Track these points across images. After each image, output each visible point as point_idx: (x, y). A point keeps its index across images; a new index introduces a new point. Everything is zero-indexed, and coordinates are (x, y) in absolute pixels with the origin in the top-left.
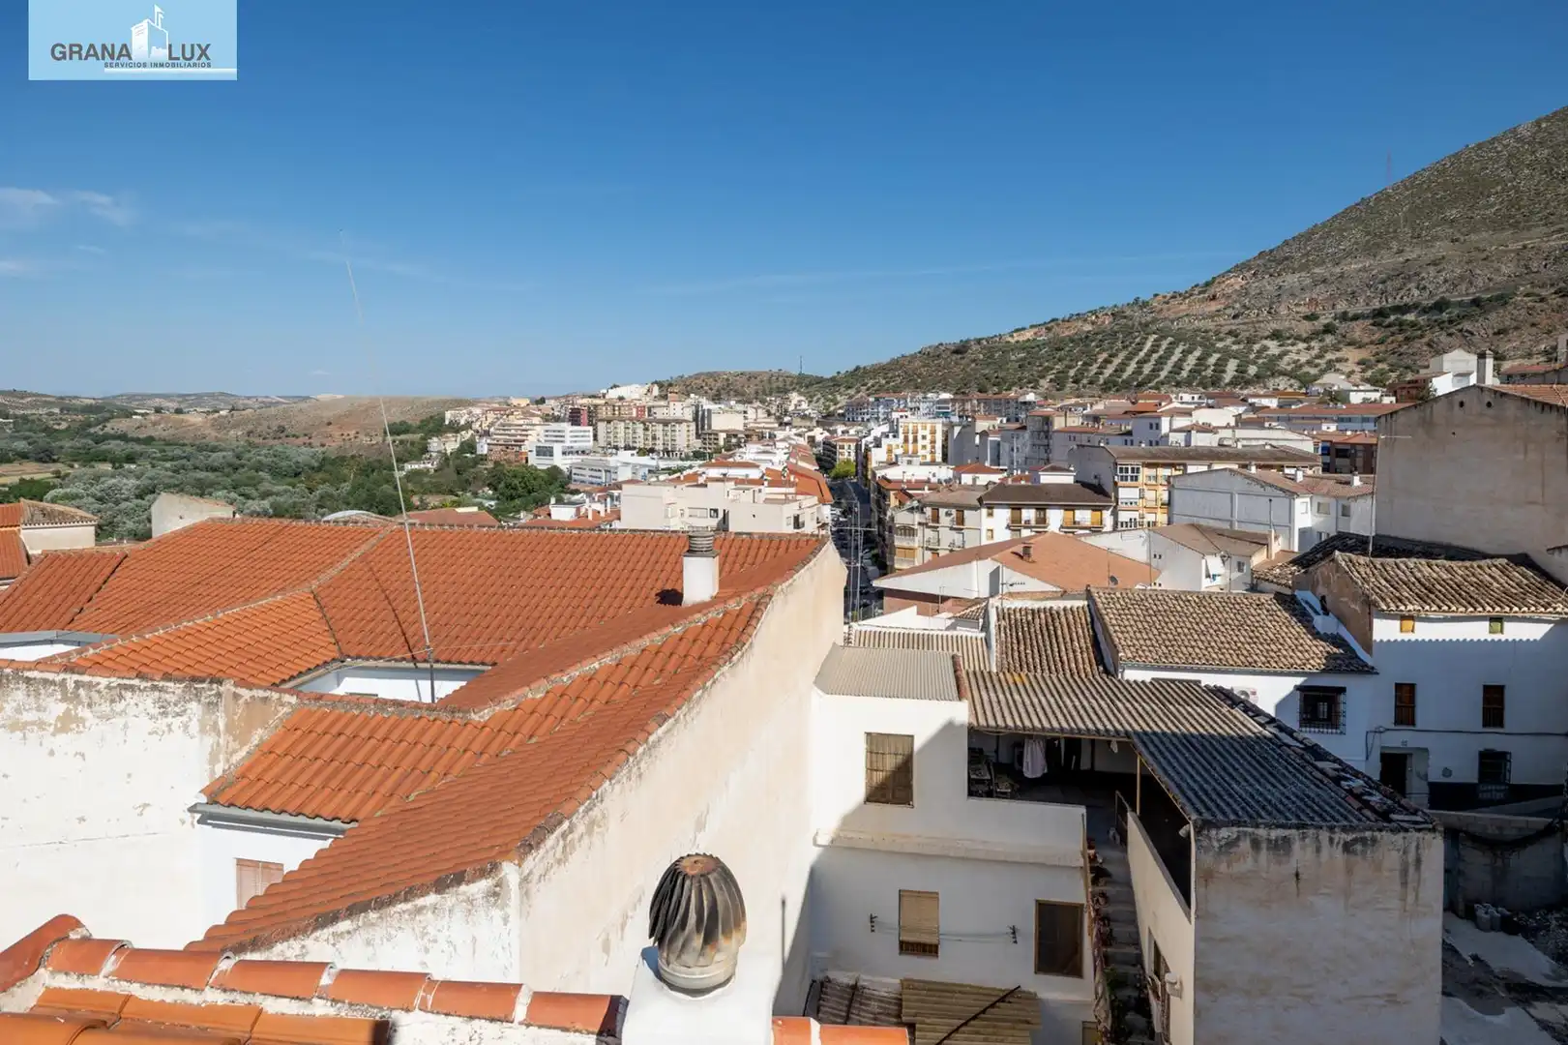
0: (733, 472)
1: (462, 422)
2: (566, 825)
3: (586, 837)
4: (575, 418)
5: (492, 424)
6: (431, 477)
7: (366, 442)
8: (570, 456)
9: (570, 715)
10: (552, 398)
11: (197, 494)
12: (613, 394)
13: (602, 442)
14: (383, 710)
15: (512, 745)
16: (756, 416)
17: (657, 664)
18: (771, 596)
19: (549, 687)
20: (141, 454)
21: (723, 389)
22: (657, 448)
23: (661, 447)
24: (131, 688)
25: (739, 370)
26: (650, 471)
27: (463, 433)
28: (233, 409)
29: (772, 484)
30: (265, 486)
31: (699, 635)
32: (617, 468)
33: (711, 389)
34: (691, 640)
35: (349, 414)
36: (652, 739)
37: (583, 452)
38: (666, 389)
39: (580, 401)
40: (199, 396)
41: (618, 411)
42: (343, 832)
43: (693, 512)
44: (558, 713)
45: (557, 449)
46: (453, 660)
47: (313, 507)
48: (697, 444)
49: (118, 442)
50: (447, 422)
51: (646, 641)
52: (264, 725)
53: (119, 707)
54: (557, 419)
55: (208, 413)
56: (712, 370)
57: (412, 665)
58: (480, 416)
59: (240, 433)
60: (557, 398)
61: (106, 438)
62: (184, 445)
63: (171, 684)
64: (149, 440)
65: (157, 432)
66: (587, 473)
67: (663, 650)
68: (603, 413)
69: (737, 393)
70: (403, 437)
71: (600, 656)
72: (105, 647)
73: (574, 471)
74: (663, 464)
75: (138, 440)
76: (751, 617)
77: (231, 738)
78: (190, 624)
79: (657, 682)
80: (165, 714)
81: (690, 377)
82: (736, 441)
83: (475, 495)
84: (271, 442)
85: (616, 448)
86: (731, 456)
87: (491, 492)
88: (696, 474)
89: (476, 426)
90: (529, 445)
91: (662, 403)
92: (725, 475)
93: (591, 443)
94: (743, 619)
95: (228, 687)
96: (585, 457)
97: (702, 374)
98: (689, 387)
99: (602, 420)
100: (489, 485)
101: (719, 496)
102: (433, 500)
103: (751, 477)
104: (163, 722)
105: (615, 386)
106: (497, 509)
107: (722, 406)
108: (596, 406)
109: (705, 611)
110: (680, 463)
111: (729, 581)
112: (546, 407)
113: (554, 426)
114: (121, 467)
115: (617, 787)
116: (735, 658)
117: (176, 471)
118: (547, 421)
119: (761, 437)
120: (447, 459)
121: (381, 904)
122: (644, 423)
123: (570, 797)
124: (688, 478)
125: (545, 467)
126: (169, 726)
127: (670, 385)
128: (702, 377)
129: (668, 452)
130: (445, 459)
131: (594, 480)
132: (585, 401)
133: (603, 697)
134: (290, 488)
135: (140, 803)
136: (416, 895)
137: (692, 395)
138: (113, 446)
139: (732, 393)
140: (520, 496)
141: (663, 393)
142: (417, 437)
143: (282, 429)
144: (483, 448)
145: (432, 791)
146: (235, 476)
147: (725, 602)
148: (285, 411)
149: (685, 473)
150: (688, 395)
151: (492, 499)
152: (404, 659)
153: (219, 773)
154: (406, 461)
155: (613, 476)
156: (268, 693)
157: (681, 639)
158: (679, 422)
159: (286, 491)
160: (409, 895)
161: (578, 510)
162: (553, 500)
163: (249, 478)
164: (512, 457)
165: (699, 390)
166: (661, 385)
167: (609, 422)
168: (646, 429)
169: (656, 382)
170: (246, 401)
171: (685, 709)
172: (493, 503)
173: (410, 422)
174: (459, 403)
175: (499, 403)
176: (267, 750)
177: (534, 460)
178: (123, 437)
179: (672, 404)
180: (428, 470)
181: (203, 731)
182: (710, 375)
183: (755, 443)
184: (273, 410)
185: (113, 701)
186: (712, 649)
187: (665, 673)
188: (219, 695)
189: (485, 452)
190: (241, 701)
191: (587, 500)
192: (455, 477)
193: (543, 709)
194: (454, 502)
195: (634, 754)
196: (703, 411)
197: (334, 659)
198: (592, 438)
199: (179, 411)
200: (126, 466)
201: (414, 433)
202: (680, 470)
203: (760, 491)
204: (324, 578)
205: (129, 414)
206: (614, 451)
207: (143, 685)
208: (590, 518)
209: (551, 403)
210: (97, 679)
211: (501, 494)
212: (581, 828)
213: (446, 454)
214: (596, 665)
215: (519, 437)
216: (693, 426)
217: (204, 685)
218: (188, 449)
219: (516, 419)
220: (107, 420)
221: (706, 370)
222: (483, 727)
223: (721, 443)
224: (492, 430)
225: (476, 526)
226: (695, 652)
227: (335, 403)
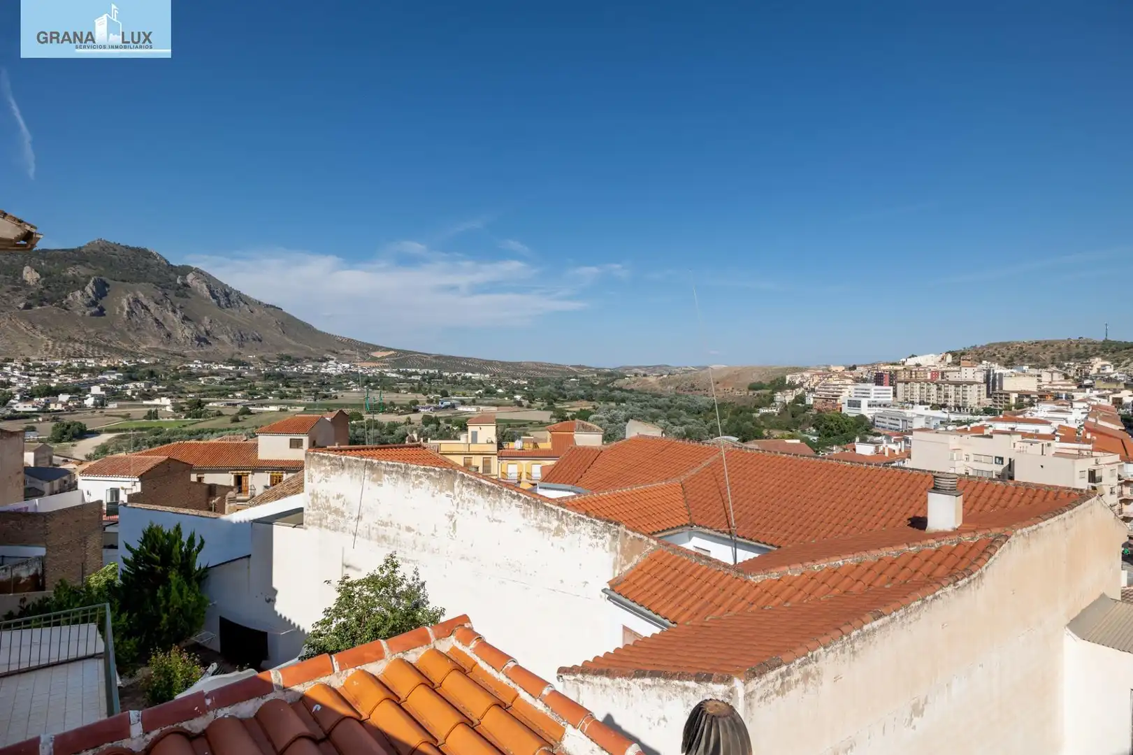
0: (1021, 427)
1: (797, 383)
2: (784, 668)
3: (801, 683)
4: (879, 380)
5: (816, 384)
6: (776, 418)
7: (739, 394)
8: (874, 408)
9: (816, 594)
10: (862, 366)
11: (650, 421)
12: (911, 362)
13: (900, 397)
14: (700, 561)
15: (773, 604)
16: (1051, 379)
17: (890, 572)
18: (1007, 537)
19: (803, 570)
20: (628, 398)
21: (1016, 356)
22: (949, 404)
23: (953, 404)
24: (583, 520)
25: (1034, 339)
26: (942, 423)
27: (797, 390)
28: (670, 374)
29: (1063, 440)
30: (683, 419)
31: (932, 556)
32: (912, 418)
33: (1003, 356)
34: (924, 559)
35: (728, 377)
36: (866, 627)
37: (885, 405)
38: (958, 358)
39: (883, 368)
40: (655, 367)
41: (914, 375)
42: (668, 627)
43: (978, 458)
44: (807, 589)
45: (864, 402)
46: (753, 538)
47: (707, 432)
48: (988, 402)
49: (619, 391)
50: (787, 383)
51: (884, 553)
52: (640, 553)
53: (578, 528)
54: (865, 381)
55: (658, 376)
56: (1005, 340)
57: (728, 537)
58: (809, 378)
59: (672, 388)
60: (865, 366)
61: (615, 389)
62: (646, 394)
63: (598, 521)
64: (631, 391)
65: (634, 387)
66: (887, 421)
67: (897, 562)
68: (902, 376)
69: (1031, 359)
70: (759, 392)
71: (843, 557)
72: (583, 497)
73: (877, 419)
74: (953, 417)
75: (626, 391)
76: (985, 551)
77: (623, 558)
78: (620, 491)
79: (888, 586)
80: (595, 536)
81: (982, 347)
82: (1026, 401)
83: (804, 432)
84: (686, 393)
85: (913, 403)
86: (1019, 414)
87: (814, 431)
88: (983, 427)
89: (806, 385)
90: (844, 398)
91: (956, 368)
92: (1013, 429)
93: (891, 399)
94: (975, 552)
95: (622, 528)
96: (886, 409)
97: (995, 344)
98: (979, 355)
99: (901, 382)
100: (813, 426)
101: (1006, 447)
102: (776, 433)
103: (1041, 432)
104: (595, 541)
105: (913, 356)
106: (819, 443)
107: (1015, 371)
108: (896, 371)
109: (939, 539)
110: (970, 417)
111: (971, 518)
112: (857, 373)
113: (861, 386)
114: (619, 405)
115: (831, 655)
116: (960, 583)
117: (642, 408)
118: (857, 382)
119: (1057, 398)
120: (786, 406)
121: (668, 676)
122: (937, 384)
123: (791, 649)
124: (974, 430)
125: (855, 415)
126: (597, 543)
127: (963, 354)
128: (995, 347)
129: (959, 408)
130: (785, 407)
131: (892, 426)
132: (887, 367)
133: (842, 587)
134: (696, 421)
135: (584, 581)
136: (684, 678)
137: (984, 362)
138: (617, 393)
139: (1026, 359)
140: (835, 435)
141: (956, 361)
142: (767, 392)
143: (693, 386)
144: (810, 400)
145: (720, 619)
146: (669, 412)
147: (960, 534)
148: (695, 374)
149: (972, 425)
150: (981, 362)
151: (815, 435)
152: (724, 532)
153: (616, 575)
154: (760, 407)
155: (909, 424)
156: (642, 536)
157: (914, 557)
158: (971, 383)
159: (693, 422)
160: (681, 677)
161: (877, 448)
162: (857, 439)
163: (676, 413)
164: (830, 407)
165: (992, 358)
166: (954, 354)
167: (907, 383)
168: (939, 389)
169: (950, 352)
170: (676, 370)
171: (902, 612)
172: (815, 438)
173: (763, 382)
174: (796, 370)
175: (823, 370)
176: (639, 569)
177: (846, 410)
178: (621, 389)
179: (963, 369)
180: (774, 414)
181: (611, 550)
182: (1003, 345)
183: (1050, 402)
184: (689, 375)
185: (575, 525)
186: (941, 571)
187: (895, 581)
188: (618, 532)
189: (812, 403)
190: (628, 538)
191: (885, 441)
192: (790, 418)
193: (797, 585)
194: (790, 435)
195: (848, 634)
196: (995, 375)
197: (687, 525)
198: (892, 395)
199: (645, 375)
200: (621, 404)
201: (767, 389)
202: (968, 423)
203: (1049, 445)
204: (688, 475)
205: (623, 376)
206: (911, 405)
207: (587, 519)
208: (887, 454)
209: (860, 369)
210: (570, 512)
211: (823, 432)
212: (797, 675)
213: (785, 403)
214: (841, 563)
215: (835, 393)
216: (984, 386)
217: (612, 525)
218: (649, 396)
219: (834, 381)
220: (615, 380)
221: (998, 341)
222: (756, 587)
223: (1013, 401)
224: (817, 388)
225: (779, 452)
226: (926, 569)
227: (721, 371)
